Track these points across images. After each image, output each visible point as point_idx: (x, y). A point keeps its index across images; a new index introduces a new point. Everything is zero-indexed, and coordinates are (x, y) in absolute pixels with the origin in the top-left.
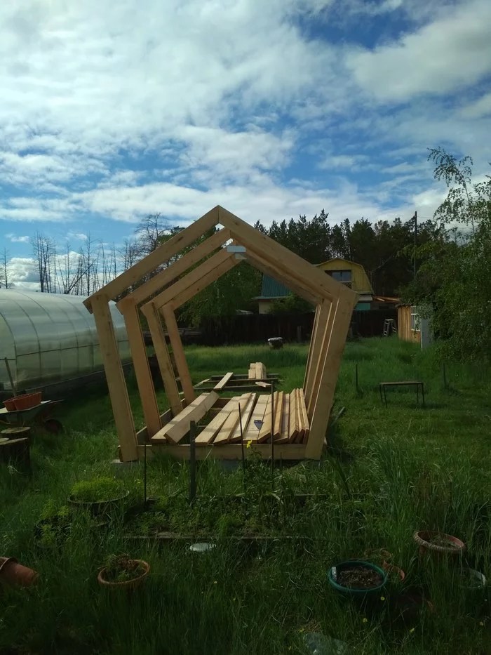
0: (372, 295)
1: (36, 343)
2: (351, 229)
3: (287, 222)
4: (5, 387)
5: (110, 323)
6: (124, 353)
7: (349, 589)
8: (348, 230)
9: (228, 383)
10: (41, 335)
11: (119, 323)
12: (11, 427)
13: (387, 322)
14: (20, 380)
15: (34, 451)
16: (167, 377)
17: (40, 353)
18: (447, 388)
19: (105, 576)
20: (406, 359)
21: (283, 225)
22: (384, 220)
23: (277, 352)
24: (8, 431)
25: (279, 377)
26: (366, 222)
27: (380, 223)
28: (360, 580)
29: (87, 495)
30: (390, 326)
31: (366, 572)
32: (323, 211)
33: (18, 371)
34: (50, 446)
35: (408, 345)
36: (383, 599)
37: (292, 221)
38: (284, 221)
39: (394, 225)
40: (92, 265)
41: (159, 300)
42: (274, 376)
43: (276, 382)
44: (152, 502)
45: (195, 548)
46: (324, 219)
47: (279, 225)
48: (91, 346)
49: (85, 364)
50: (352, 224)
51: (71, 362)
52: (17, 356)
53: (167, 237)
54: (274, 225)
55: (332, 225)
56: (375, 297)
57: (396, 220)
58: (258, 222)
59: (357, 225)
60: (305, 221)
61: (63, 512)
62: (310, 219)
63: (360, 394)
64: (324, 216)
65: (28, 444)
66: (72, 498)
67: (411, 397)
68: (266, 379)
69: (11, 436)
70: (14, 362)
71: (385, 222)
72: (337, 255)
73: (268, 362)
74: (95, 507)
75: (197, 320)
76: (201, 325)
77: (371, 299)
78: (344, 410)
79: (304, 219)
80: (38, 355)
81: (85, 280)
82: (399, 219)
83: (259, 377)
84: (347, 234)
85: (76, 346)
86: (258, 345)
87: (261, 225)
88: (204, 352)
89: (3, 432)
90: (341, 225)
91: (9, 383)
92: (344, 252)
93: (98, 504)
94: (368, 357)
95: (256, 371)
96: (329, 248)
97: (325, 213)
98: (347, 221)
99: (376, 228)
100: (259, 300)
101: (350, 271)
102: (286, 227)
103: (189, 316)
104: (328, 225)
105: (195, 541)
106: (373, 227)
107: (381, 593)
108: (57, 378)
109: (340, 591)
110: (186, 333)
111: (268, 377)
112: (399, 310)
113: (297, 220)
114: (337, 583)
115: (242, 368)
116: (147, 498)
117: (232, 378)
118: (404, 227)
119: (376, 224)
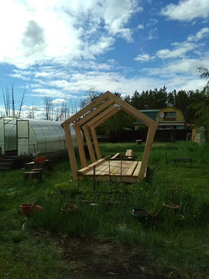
0: (185, 123)
1: (45, 139)
2: (177, 94)
3: (149, 91)
4: (33, 155)
5: (70, 132)
6: (75, 145)
7: (136, 215)
8: (176, 95)
9: (117, 157)
10: (47, 136)
11: (73, 133)
12: (35, 168)
13: (188, 134)
14: (39, 153)
15: (43, 176)
16: (91, 153)
17: (46, 143)
18: (203, 161)
19: (63, 208)
20: (191, 150)
21: (147, 92)
23: (139, 146)
24: (35, 170)
25: (138, 155)
26: (184, 91)
27: (190, 91)
28: (141, 213)
29: (60, 188)
30: (189, 137)
31: (144, 212)
32: (164, 87)
33: (38, 150)
34: (48, 176)
35: (195, 144)
36: (146, 218)
37: (151, 90)
38: (147, 91)
39: (196, 92)
40: (67, 109)
41: (89, 124)
42: (136, 155)
43: (136, 157)
44: (80, 192)
45: (92, 204)
46: (165, 90)
47: (145, 92)
48: (65, 141)
49: (62, 148)
50: (177, 92)
51: (57, 147)
52: (38, 144)
53: (98, 97)
54: (143, 92)
55: (168, 93)
56: (186, 124)
57: (197, 90)
58: (136, 91)
59: (179, 92)
60: (157, 90)
61: (52, 192)
62: (158, 90)
63: (167, 162)
64: (165, 89)
65: (41, 173)
66: (55, 189)
67: (188, 164)
68: (132, 156)
69: (35, 171)
70: (37, 146)
71: (192, 91)
72: (171, 105)
73: (134, 150)
74: (62, 191)
75: (108, 132)
76: (109, 134)
77: (184, 124)
78: (160, 168)
79: (156, 90)
80: (45, 144)
81: (64, 115)
82: (198, 90)
83: (129, 155)
84: (175, 96)
85: (59, 141)
86: (132, 143)
87: (138, 92)
88: (109, 145)
89: (32, 170)
90: (172, 92)
91: (35, 154)
92: (173, 104)
93: (63, 191)
94: (176, 149)
95: (129, 153)
96: (167, 102)
97: (165, 87)
98: (175, 91)
99: (188, 93)
100: (135, 124)
101: (175, 112)
102: (148, 93)
103: (105, 130)
104: (166, 92)
105: (93, 203)
106: (187, 93)
107: (147, 217)
108: (52, 152)
109: (134, 216)
110: (103, 137)
111: (133, 155)
112: (193, 129)
113: (153, 90)
114: (134, 214)
115: (124, 151)
116: (79, 191)
117: (119, 155)
118: (200, 94)
119: (188, 92)
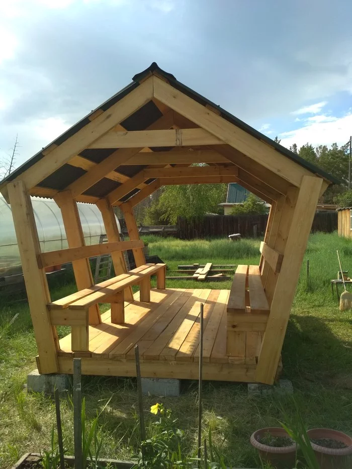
2: (298, 152)
8: (296, 153)
22: (323, 145)
26: (311, 147)
27: (320, 147)
39: (332, 149)
50: (298, 149)
57: (333, 144)
59: (303, 149)
71: (324, 146)
75: (174, 219)
76: (177, 224)
82: (336, 144)
90: (290, 149)
97: (278, 139)
98: (295, 146)
99: (318, 151)
100: (224, 206)
103: (168, 217)
106: (315, 150)
110: (166, 230)
112: (339, 214)
118: (340, 150)
119: (317, 148)
